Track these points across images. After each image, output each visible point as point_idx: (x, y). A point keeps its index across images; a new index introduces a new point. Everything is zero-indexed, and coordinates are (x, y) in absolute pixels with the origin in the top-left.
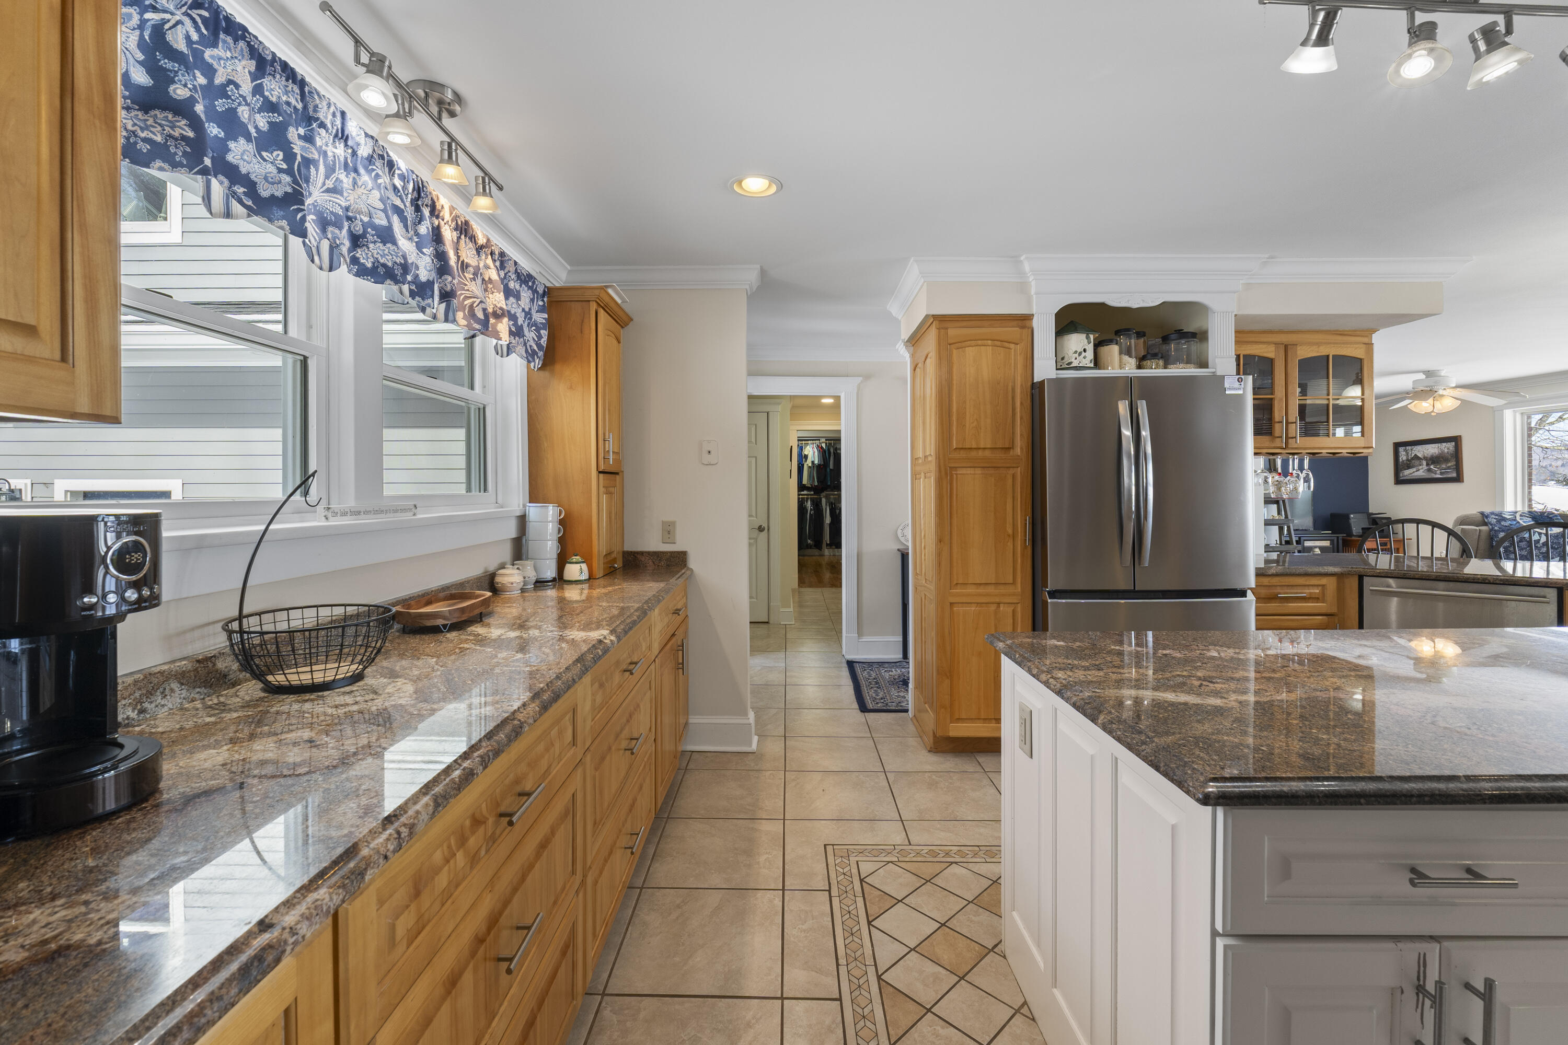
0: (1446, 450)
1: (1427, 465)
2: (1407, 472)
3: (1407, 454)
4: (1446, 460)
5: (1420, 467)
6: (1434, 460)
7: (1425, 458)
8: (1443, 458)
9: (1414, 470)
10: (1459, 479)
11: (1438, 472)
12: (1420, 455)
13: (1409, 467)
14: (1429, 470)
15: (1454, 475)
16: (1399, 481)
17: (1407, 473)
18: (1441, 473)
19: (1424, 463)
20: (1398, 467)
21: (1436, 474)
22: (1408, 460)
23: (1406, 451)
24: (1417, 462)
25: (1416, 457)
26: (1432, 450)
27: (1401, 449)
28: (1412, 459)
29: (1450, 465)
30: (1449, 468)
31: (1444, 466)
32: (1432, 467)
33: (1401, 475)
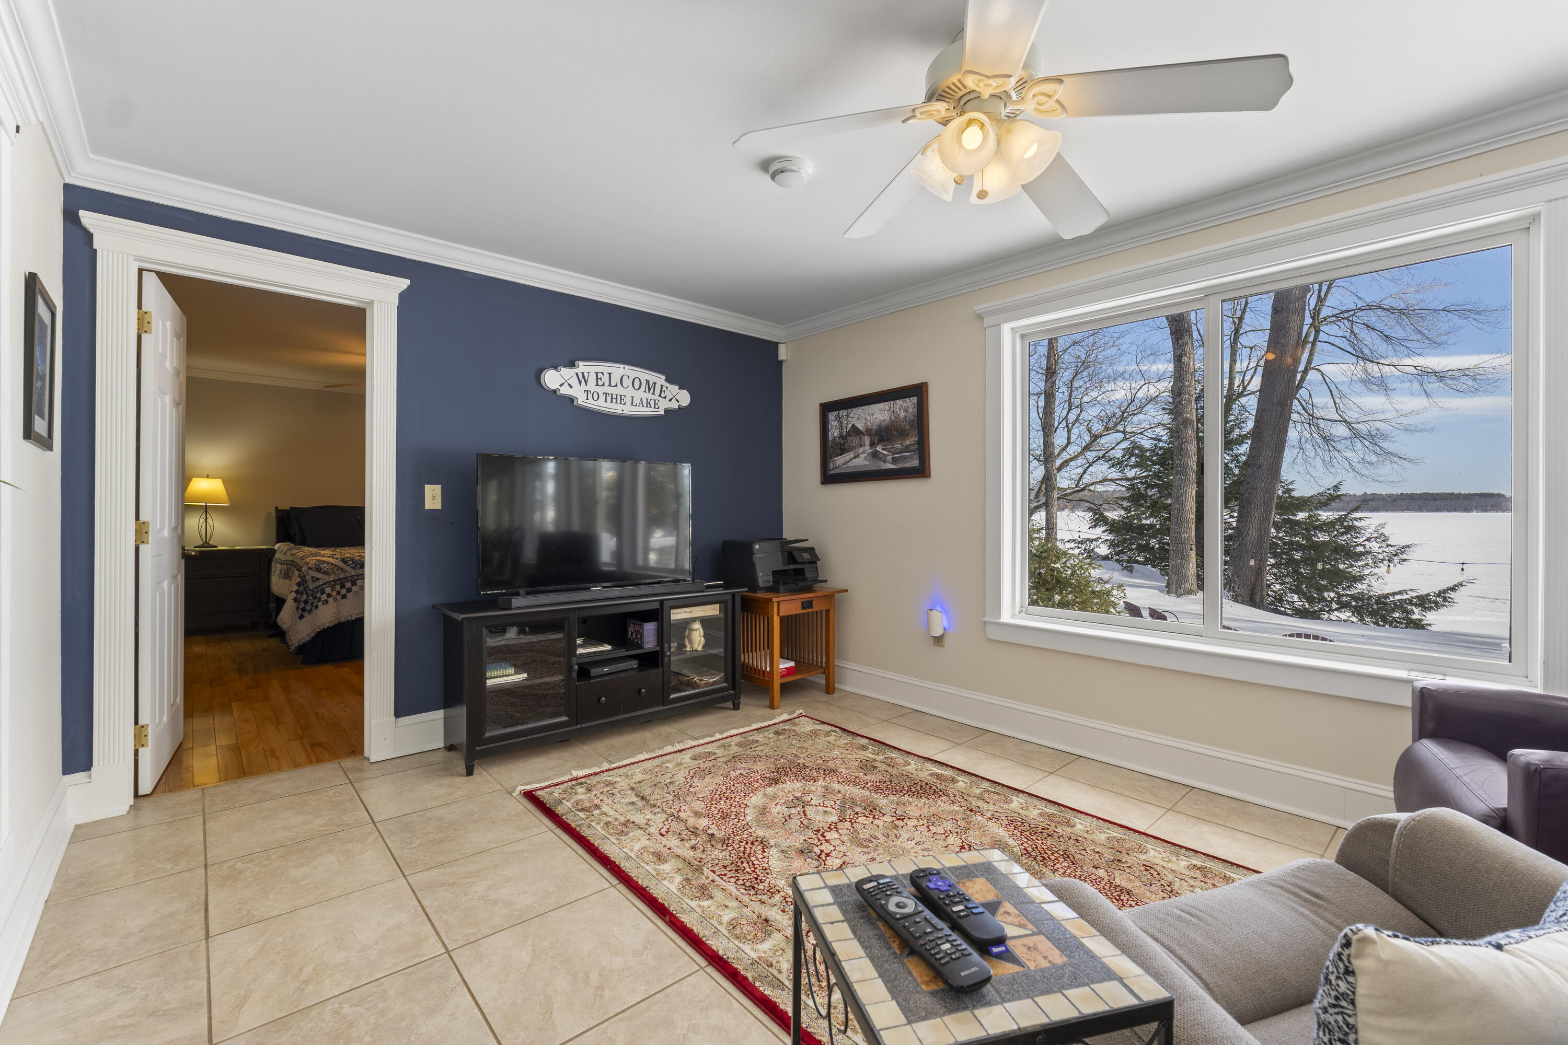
0: (902, 414)
1: (872, 444)
2: (840, 460)
3: (841, 423)
4: (903, 434)
5: (861, 450)
6: (883, 435)
7: (868, 432)
8: (896, 429)
9: (851, 454)
10: (922, 471)
11: (889, 458)
12: (860, 426)
13: (843, 450)
14: (875, 455)
15: (915, 463)
16: (829, 478)
17: (841, 462)
18: (894, 461)
19: (867, 440)
20: (828, 450)
21: (885, 461)
22: (841, 437)
23: (838, 418)
24: (854, 440)
25: (855, 431)
26: (879, 414)
27: (832, 416)
28: (849, 433)
29: (908, 442)
30: (906, 449)
31: (898, 446)
32: (879, 448)
33: (831, 466)
